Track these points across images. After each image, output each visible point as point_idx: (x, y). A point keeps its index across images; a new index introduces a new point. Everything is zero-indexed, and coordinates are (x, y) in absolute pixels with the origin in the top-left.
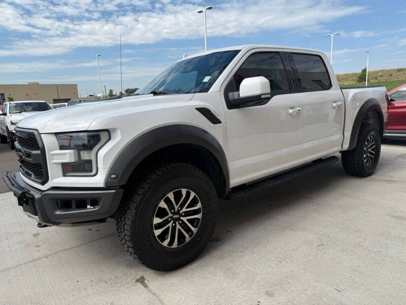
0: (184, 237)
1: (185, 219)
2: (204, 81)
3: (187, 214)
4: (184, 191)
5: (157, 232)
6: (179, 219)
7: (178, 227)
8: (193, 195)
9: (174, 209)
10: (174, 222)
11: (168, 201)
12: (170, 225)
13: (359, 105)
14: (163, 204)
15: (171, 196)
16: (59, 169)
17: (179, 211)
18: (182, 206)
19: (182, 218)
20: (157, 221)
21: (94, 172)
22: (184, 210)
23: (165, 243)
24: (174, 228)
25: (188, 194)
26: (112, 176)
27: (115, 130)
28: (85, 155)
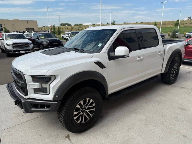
0: (87, 118)
1: (87, 111)
2: (99, 46)
3: (88, 109)
4: (87, 100)
5: (75, 118)
6: (85, 111)
7: (84, 114)
8: (91, 100)
9: (83, 107)
10: (83, 112)
11: (80, 104)
12: (81, 114)
13: (171, 52)
14: (78, 106)
15: (82, 102)
16: (33, 91)
17: (85, 107)
18: (86, 106)
19: (86, 110)
20: (75, 113)
21: (48, 93)
22: (87, 107)
23: (79, 122)
24: (83, 115)
25: (89, 100)
26: (56, 96)
27: (58, 75)
28: (44, 86)
